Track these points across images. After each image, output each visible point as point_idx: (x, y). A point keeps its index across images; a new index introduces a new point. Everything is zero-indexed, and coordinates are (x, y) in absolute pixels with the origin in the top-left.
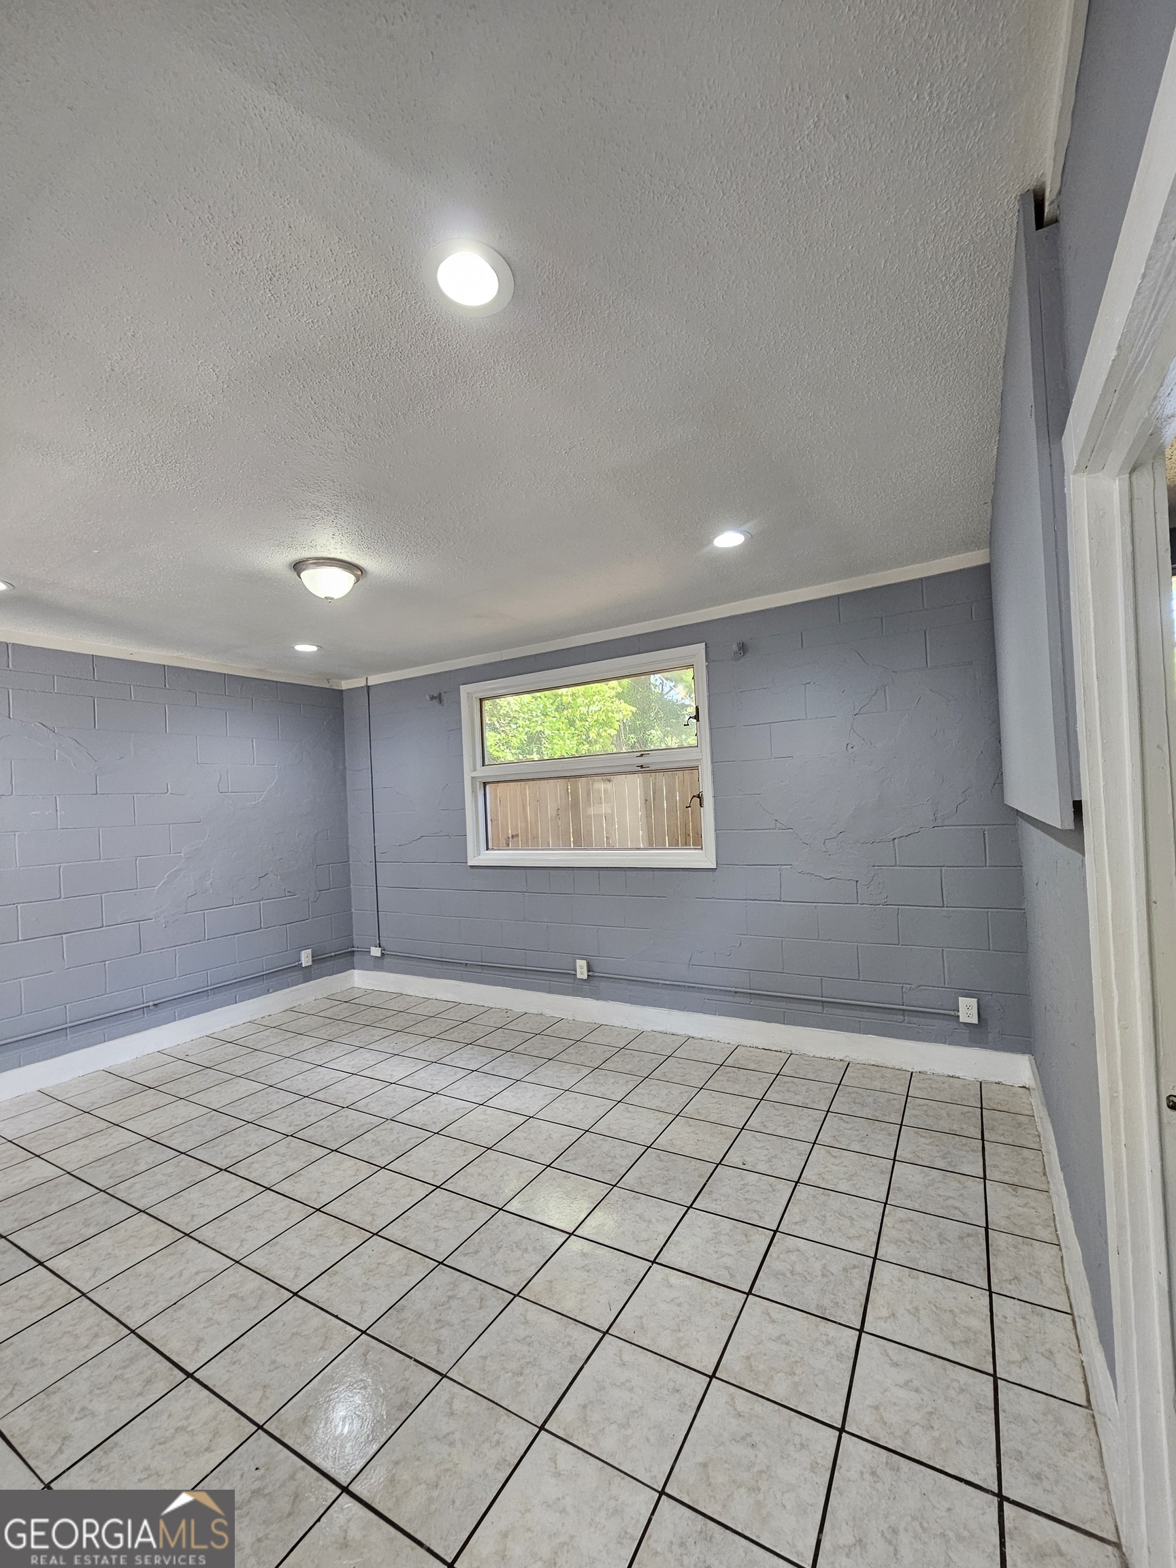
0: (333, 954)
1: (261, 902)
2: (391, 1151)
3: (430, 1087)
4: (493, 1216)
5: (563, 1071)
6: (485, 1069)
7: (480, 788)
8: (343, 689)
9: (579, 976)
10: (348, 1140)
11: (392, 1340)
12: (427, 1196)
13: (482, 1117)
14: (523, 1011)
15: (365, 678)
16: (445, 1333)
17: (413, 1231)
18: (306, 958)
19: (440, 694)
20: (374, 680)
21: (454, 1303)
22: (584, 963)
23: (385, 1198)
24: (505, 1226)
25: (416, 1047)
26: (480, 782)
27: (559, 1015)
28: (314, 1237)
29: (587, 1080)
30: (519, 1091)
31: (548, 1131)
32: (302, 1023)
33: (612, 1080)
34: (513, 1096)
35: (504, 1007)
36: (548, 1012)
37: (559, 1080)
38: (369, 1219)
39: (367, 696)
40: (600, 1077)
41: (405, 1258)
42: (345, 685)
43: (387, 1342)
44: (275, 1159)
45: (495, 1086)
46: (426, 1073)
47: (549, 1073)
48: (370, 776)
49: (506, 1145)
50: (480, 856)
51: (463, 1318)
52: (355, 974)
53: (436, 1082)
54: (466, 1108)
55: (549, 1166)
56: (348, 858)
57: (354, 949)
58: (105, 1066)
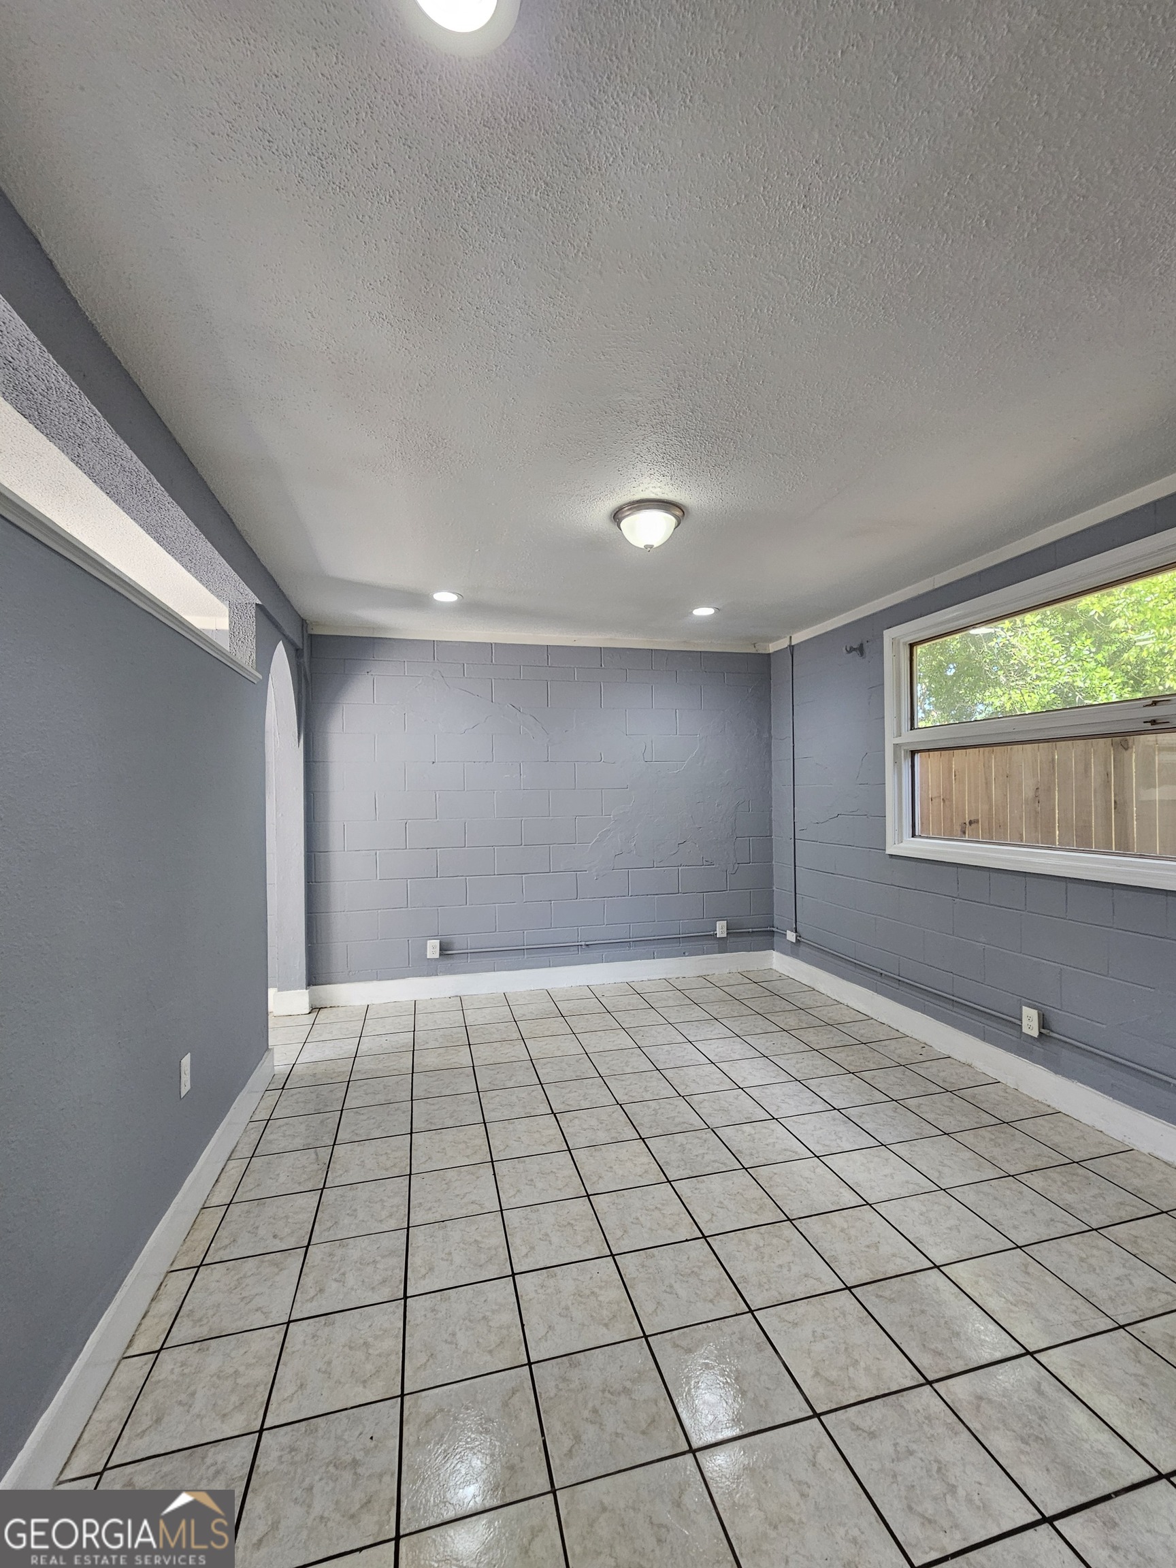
0: (750, 930)
1: (680, 868)
2: (688, 1166)
3: (775, 1108)
4: (737, 1315)
5: (954, 1158)
6: (851, 1112)
7: (905, 759)
8: (771, 652)
9: (1025, 1030)
10: (660, 1132)
11: (543, 1396)
12: (687, 1240)
13: (807, 1174)
14: (947, 1052)
15: (788, 637)
16: (590, 1432)
17: (646, 1276)
18: (721, 929)
19: (862, 645)
20: (799, 637)
21: (624, 1401)
22: (1033, 1014)
23: (649, 1218)
24: (741, 1339)
25: (790, 1056)
26: (906, 751)
27: (994, 1074)
28: (565, 1223)
29: (984, 1187)
30: (876, 1159)
31: (879, 1236)
32: (704, 993)
33: (1026, 1206)
34: (863, 1164)
35: (923, 1039)
36: (980, 1065)
37: (940, 1168)
38: (619, 1233)
39: (791, 658)
40: (1008, 1192)
41: (618, 1303)
42: (772, 648)
43: (538, 1394)
44: (594, 1122)
45: (849, 1138)
46: (781, 1090)
47: (932, 1154)
48: (792, 744)
49: (813, 1227)
50: (902, 844)
51: (619, 1431)
52: (774, 956)
53: (784, 1106)
54: (796, 1153)
55: (849, 1289)
56: (771, 832)
57: (774, 929)
58: (548, 987)
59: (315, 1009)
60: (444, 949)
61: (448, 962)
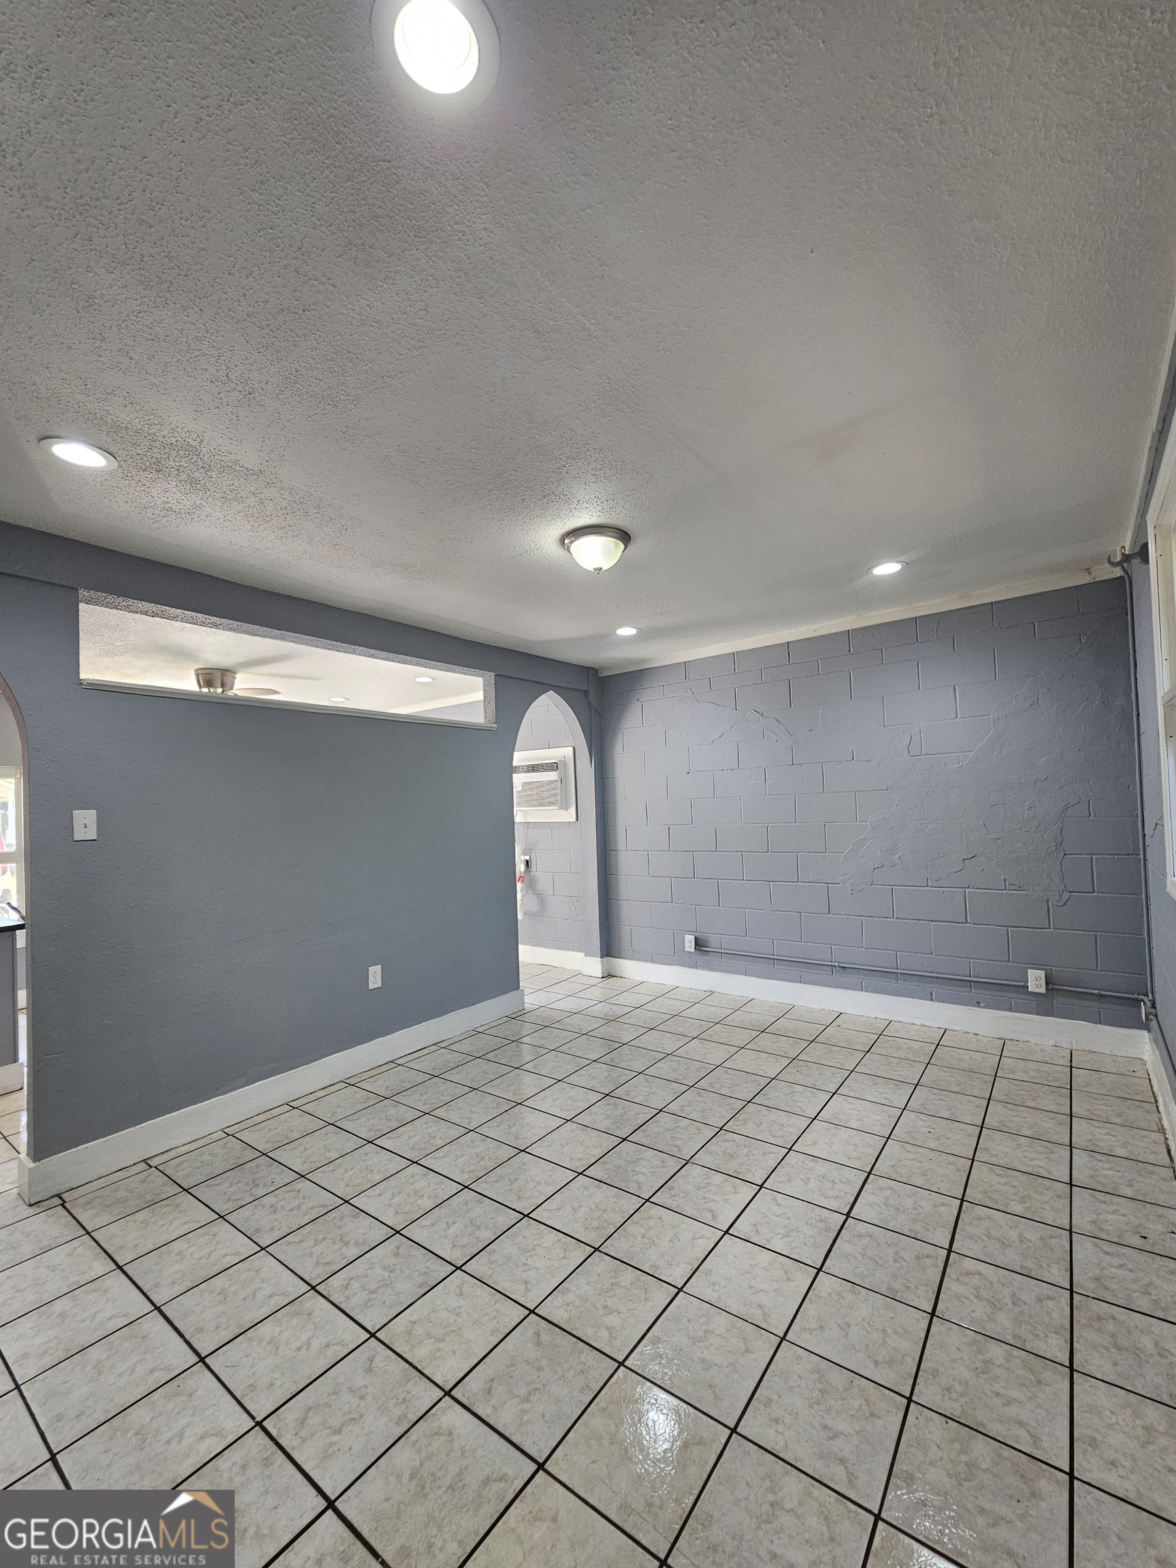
0: (1096, 991)
1: (967, 890)
8: (1121, 573)
18: (1034, 981)
52: (1146, 1039)
56: (1137, 848)
59: (608, 975)
60: (699, 943)
61: (702, 959)
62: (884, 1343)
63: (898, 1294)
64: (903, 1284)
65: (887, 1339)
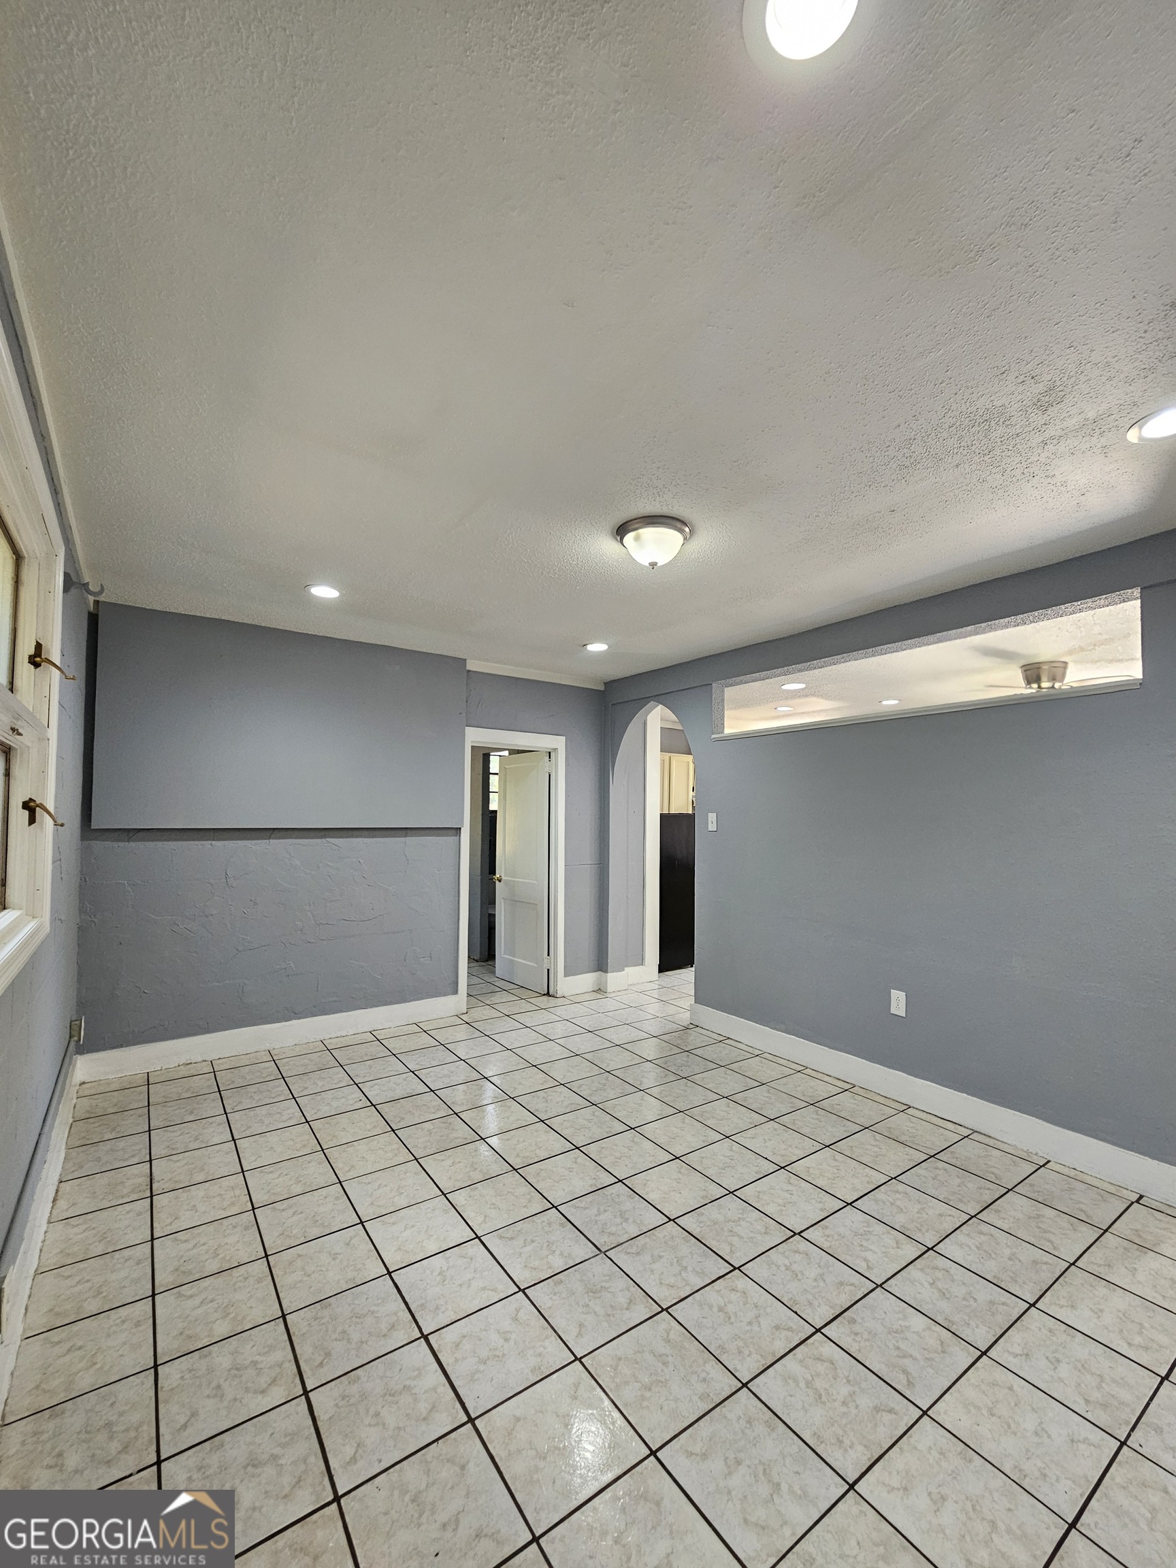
62: (303, 1269)
63: (320, 1308)
64: (322, 1318)
65: (303, 1273)
